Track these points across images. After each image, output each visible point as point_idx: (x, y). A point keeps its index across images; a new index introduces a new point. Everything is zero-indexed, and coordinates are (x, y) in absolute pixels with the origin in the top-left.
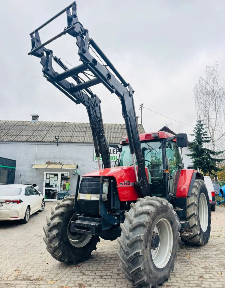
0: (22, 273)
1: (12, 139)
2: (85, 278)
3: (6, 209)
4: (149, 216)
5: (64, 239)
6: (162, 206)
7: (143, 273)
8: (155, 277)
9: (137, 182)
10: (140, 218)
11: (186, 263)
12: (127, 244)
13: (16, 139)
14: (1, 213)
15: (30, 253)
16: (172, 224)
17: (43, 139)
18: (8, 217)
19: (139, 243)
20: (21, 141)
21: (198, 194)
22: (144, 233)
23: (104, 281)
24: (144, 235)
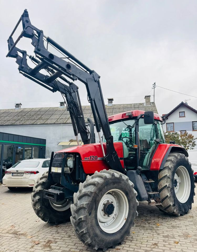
0: (15, 229)
1: (43, 123)
2: (56, 236)
3: (25, 178)
4: (95, 187)
5: (45, 204)
6: (113, 178)
7: (87, 236)
8: (102, 241)
9: (104, 157)
10: (87, 188)
11: (151, 231)
12: (74, 210)
13: (46, 123)
14: (22, 181)
15: (30, 213)
16: (127, 194)
17: (67, 121)
18: (27, 184)
19: (83, 210)
20: (50, 124)
21: (173, 167)
22: (88, 202)
23: (69, 240)
24: (87, 203)
